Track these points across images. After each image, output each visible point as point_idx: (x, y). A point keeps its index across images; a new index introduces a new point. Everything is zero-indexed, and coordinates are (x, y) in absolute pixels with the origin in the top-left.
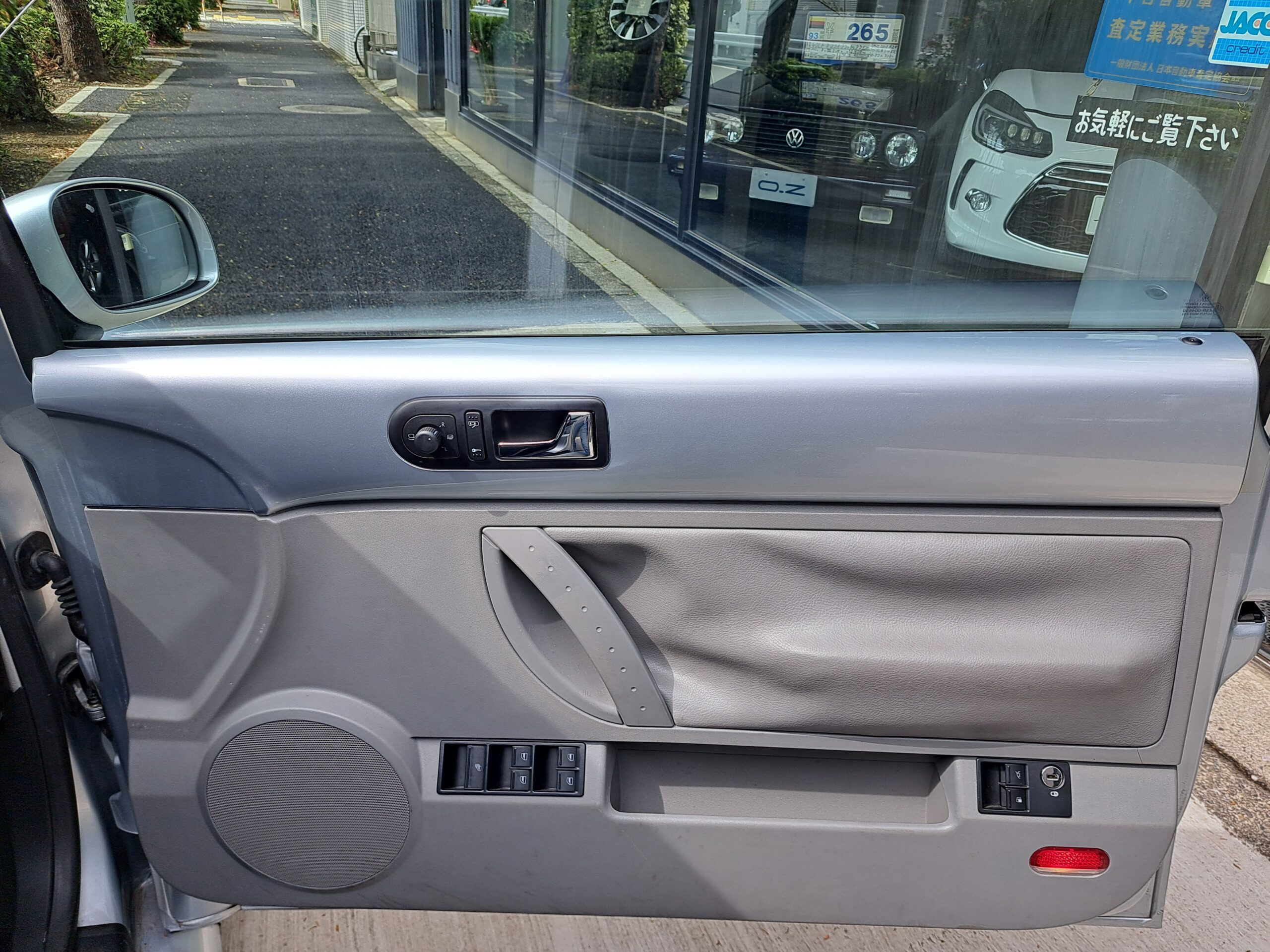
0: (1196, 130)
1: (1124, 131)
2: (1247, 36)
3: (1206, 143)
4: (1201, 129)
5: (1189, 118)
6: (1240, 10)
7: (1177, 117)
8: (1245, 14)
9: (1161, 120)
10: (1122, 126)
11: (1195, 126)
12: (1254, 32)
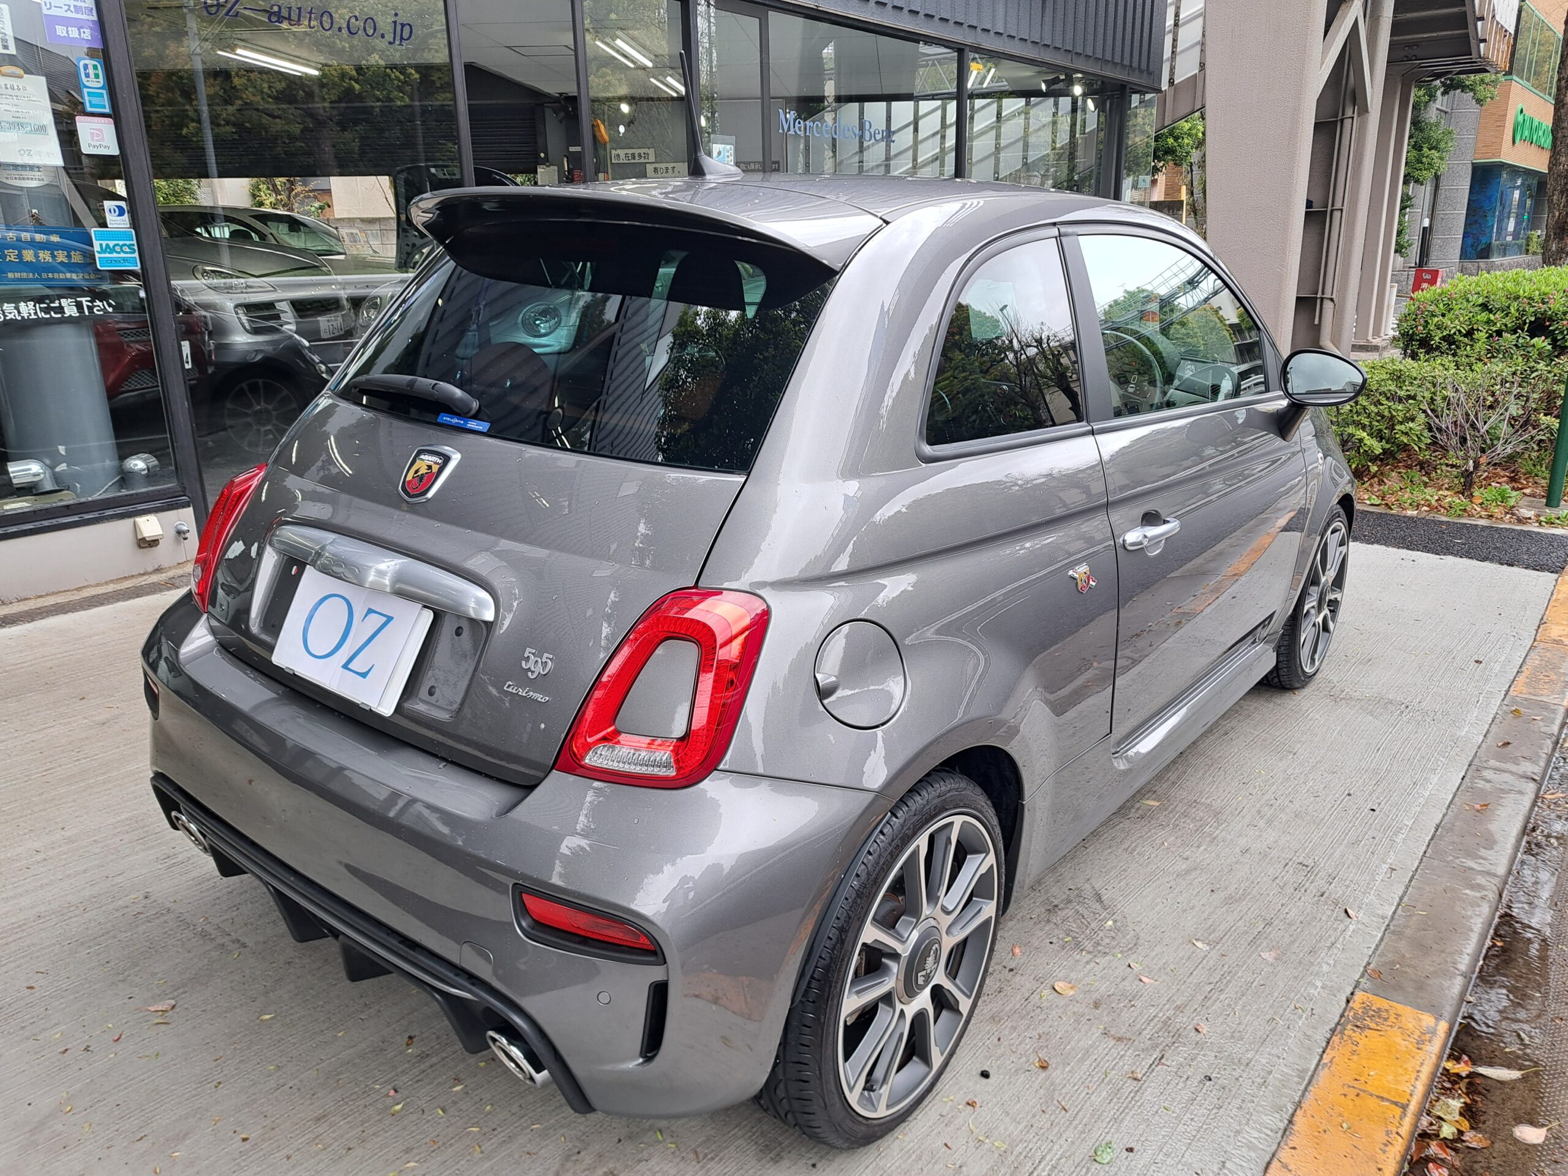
0: (88, 306)
1: (36, 313)
2: (115, 255)
3: (98, 310)
4: (90, 304)
5: (78, 299)
6: (104, 243)
7: (69, 300)
8: (107, 245)
9: (60, 303)
10: (32, 312)
11: (85, 304)
12: (119, 253)
